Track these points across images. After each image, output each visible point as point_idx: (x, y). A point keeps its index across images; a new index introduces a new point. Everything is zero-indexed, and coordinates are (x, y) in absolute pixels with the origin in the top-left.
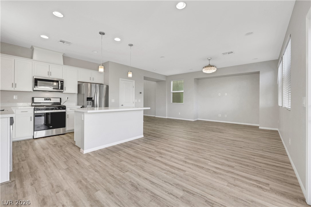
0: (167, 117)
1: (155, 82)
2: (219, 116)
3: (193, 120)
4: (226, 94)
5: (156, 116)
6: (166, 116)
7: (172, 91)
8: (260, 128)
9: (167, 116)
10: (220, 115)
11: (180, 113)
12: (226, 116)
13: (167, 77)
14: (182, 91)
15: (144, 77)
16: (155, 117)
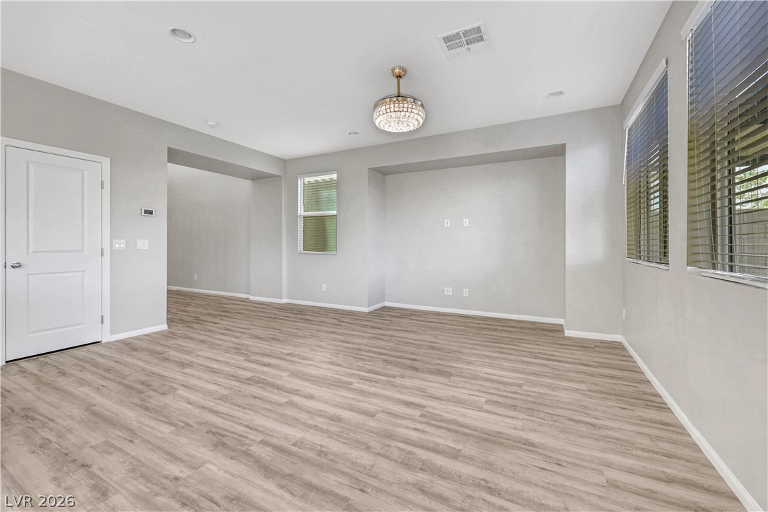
0: (285, 301)
1: (250, 182)
2: (446, 293)
3: (366, 310)
4: (466, 222)
5: (252, 298)
6: (281, 298)
7: (301, 211)
8: (568, 333)
9: (288, 298)
10: (449, 291)
11: (324, 287)
12: (466, 292)
13: (284, 162)
14: (334, 212)
15: (168, 148)
16: (246, 301)
